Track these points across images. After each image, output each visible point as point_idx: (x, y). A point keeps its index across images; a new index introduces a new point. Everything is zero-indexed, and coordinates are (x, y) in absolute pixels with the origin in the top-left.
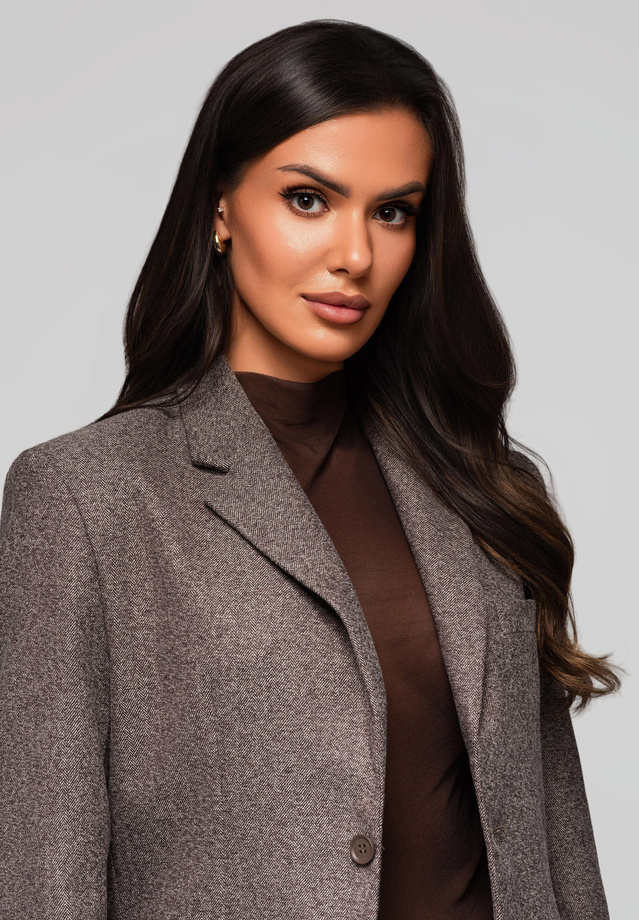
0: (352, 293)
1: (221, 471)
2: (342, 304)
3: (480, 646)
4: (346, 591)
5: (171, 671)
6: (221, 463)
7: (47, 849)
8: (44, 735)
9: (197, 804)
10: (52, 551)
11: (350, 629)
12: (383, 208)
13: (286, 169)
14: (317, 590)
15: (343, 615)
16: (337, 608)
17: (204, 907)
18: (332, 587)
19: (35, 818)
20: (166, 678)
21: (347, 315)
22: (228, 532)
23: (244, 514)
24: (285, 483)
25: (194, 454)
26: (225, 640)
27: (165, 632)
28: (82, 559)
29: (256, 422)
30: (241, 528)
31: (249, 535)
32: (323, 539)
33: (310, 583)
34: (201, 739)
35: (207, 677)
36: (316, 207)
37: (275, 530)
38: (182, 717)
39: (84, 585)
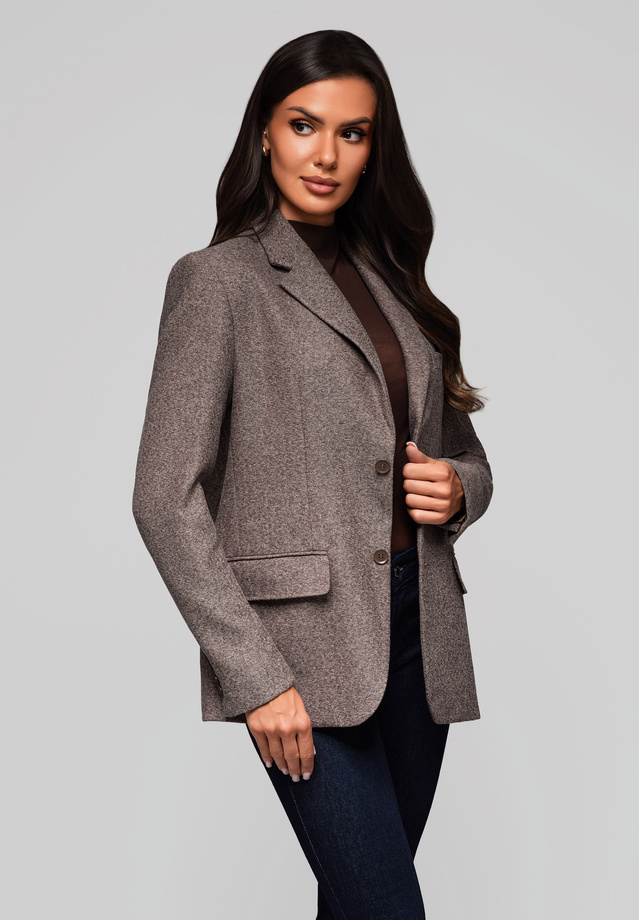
0: (326, 176)
1: (286, 270)
2: (321, 183)
3: (427, 372)
4: (361, 334)
5: (273, 374)
6: (287, 265)
7: (188, 465)
8: (193, 405)
9: (288, 446)
10: (208, 308)
11: (366, 354)
12: (345, 130)
13: (291, 109)
14: (346, 335)
15: (361, 348)
16: (357, 344)
17: (296, 500)
18: (353, 333)
19: (183, 449)
20: (270, 378)
21: (323, 189)
22: (296, 303)
23: (303, 293)
24: (323, 277)
25: (272, 259)
26: (307, 355)
27: (271, 353)
28: (225, 313)
29: (303, 245)
30: (302, 300)
31: (307, 304)
32: (346, 306)
33: (342, 331)
34: (292, 409)
35: (297, 376)
36: (306, 130)
37: (321, 302)
38: (282, 398)
39: (226, 327)
